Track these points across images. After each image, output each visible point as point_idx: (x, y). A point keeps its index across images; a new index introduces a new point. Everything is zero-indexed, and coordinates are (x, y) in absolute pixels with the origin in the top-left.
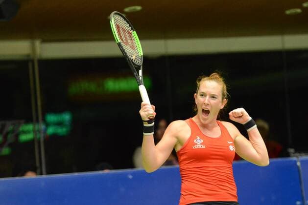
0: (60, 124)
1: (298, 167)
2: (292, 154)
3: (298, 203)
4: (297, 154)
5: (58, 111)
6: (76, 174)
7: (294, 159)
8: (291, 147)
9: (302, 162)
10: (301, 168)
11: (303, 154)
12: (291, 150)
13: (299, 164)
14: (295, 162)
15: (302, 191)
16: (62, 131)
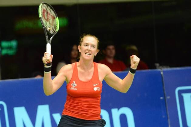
0: (10, 48)
1: (161, 75)
2: (158, 67)
3: (162, 98)
4: (161, 67)
5: (9, 39)
6: (20, 79)
7: (159, 70)
8: (157, 63)
9: (164, 72)
10: (163, 76)
11: (165, 67)
12: (157, 65)
13: (162, 73)
14: (160, 72)
15: (164, 90)
16: (11, 52)
